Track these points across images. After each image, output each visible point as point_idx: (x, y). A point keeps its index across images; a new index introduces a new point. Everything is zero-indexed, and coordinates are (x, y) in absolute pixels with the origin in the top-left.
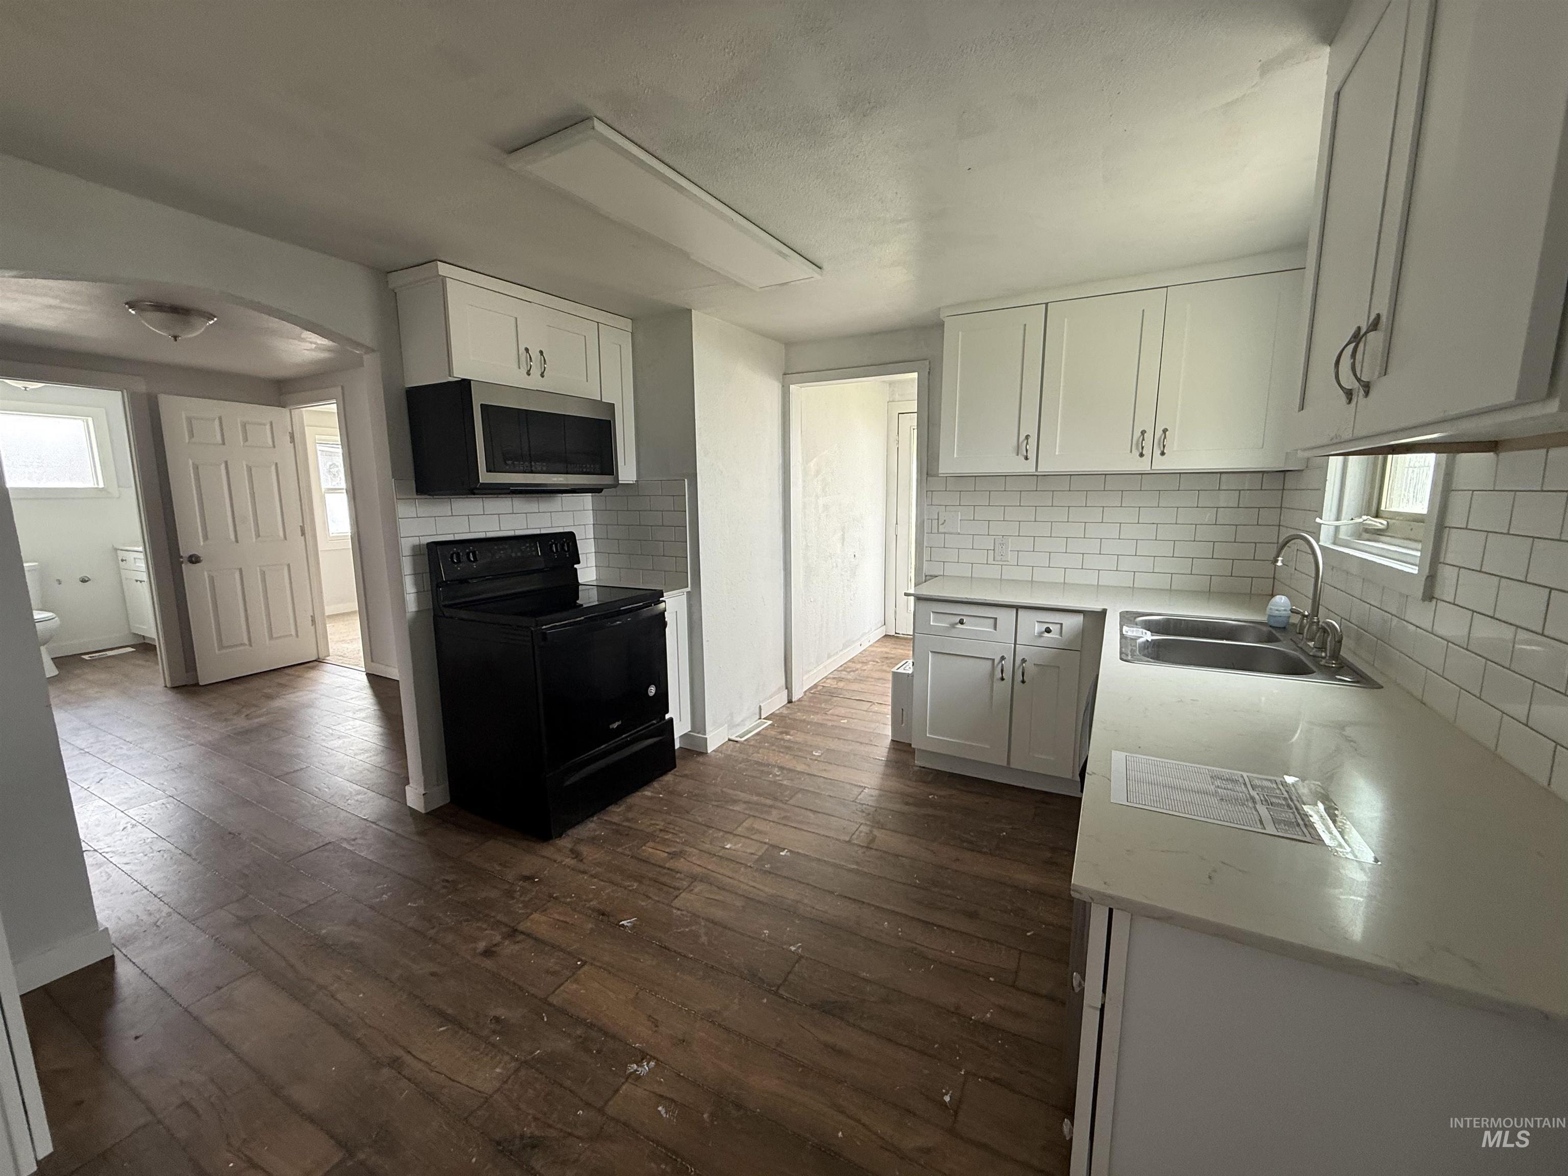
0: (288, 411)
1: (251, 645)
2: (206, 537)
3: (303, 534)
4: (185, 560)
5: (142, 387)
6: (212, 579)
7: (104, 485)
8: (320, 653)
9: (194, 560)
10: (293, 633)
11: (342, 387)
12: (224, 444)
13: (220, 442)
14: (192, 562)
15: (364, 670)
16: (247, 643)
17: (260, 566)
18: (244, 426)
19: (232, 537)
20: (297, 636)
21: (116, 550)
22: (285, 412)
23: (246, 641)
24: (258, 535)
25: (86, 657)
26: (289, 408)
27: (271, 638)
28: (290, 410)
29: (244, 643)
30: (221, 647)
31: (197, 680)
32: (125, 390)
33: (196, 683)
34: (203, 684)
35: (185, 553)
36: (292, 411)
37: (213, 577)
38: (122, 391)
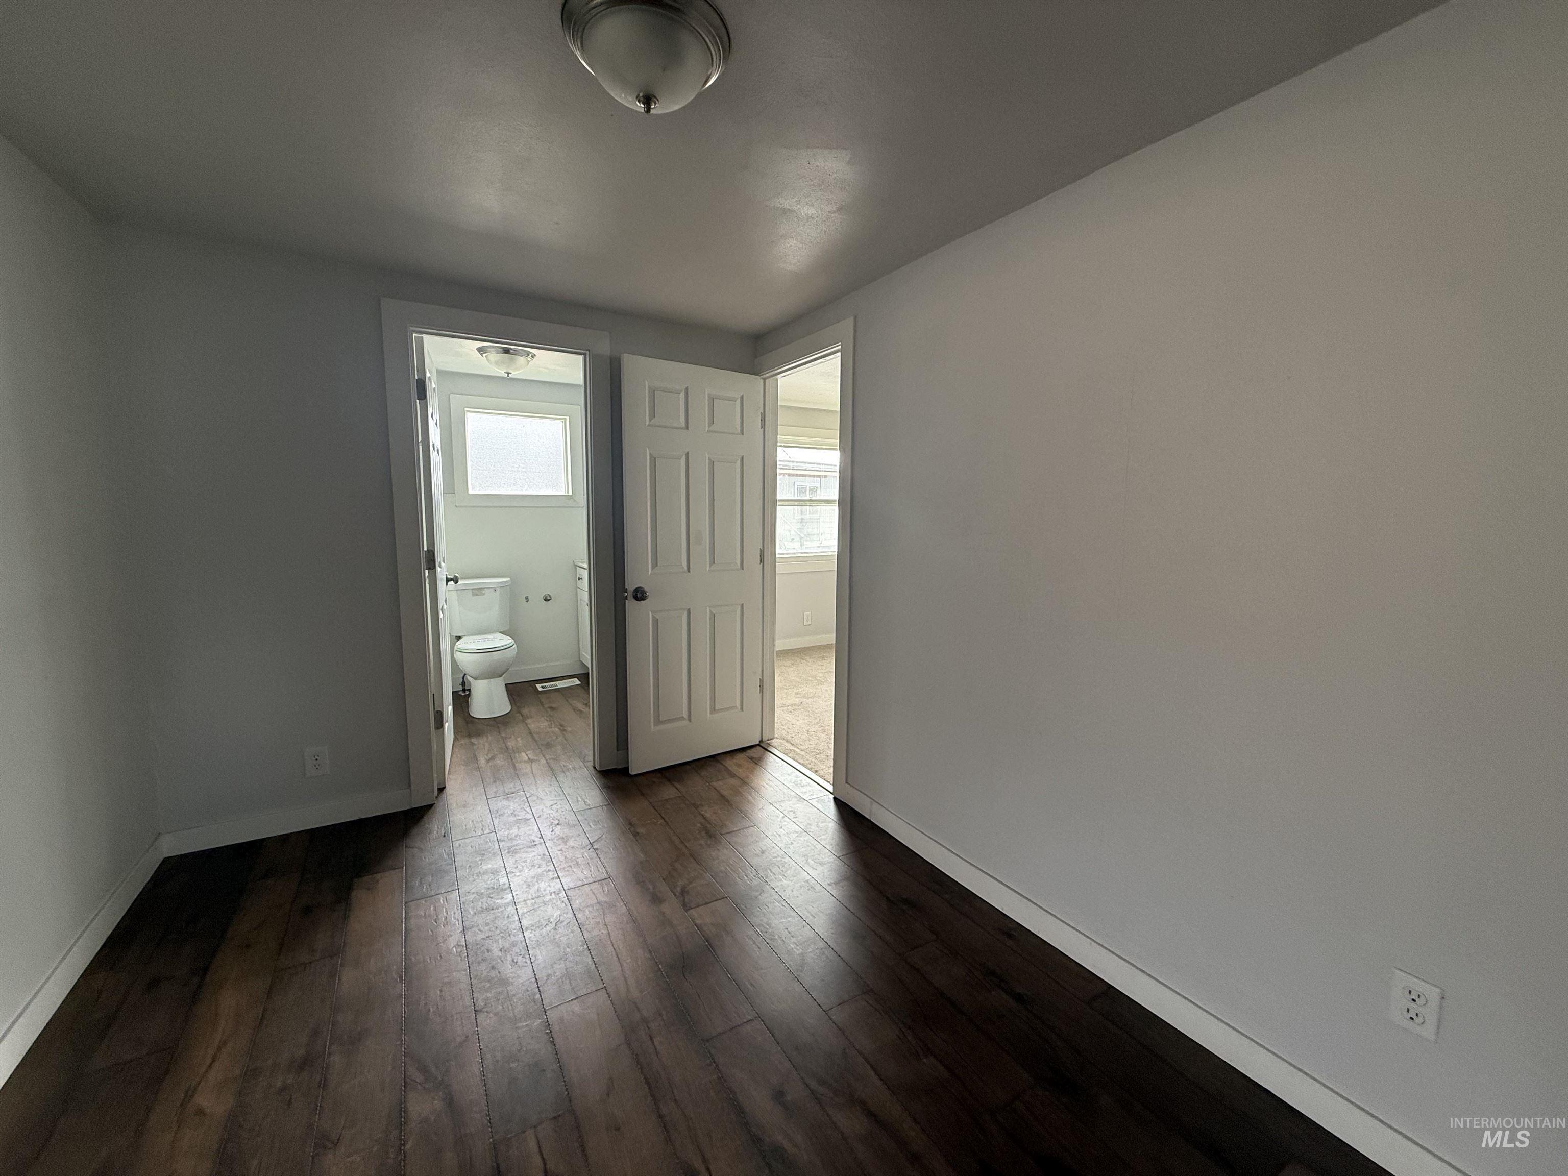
0: (762, 381)
1: (690, 720)
2: (655, 564)
3: (762, 561)
4: (629, 594)
5: (604, 347)
6: (656, 622)
8: (763, 737)
9: (640, 595)
10: (738, 704)
11: (856, 318)
12: (687, 428)
13: (684, 425)
14: (636, 598)
15: (832, 790)
16: (687, 719)
17: (710, 607)
18: (712, 400)
19: (684, 564)
20: (742, 709)
21: (576, 566)
22: (758, 381)
23: (685, 715)
24: (713, 562)
25: (539, 686)
26: (764, 376)
27: (713, 710)
28: (764, 379)
29: (683, 717)
30: (658, 722)
31: (627, 766)
32: (588, 352)
33: (627, 769)
34: (633, 771)
35: (631, 586)
36: (767, 381)
37: (658, 619)
38: (585, 354)
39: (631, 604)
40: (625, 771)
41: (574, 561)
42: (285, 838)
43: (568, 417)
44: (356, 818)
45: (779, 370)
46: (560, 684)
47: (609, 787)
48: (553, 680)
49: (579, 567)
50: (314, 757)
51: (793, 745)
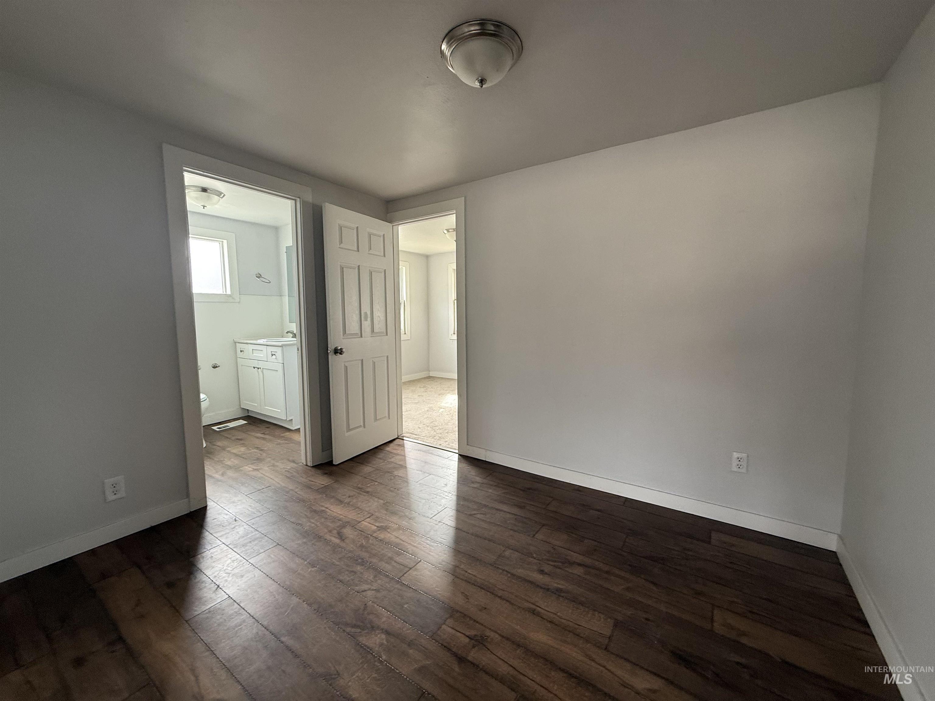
0: (391, 226)
1: (364, 427)
2: (345, 332)
4: (331, 351)
5: (309, 197)
6: (346, 368)
7: (231, 292)
8: (399, 433)
9: (338, 351)
10: (387, 415)
11: (466, 197)
12: (358, 251)
13: (356, 249)
14: (336, 353)
15: (457, 451)
18: (370, 235)
19: (359, 333)
21: (235, 343)
22: (387, 226)
23: (362, 424)
24: (373, 331)
25: (215, 428)
26: (393, 224)
27: (376, 419)
28: (393, 226)
29: (361, 426)
30: (349, 430)
31: (331, 460)
32: (299, 199)
33: (332, 461)
34: (336, 461)
35: (331, 347)
36: (394, 227)
37: (347, 366)
38: (295, 200)
39: (332, 358)
40: (330, 463)
41: (234, 340)
42: (93, 552)
43: (226, 241)
44: (148, 527)
45: (400, 223)
46: (231, 425)
47: (326, 474)
48: (222, 423)
49: (238, 343)
50: (113, 485)
51: (416, 435)
